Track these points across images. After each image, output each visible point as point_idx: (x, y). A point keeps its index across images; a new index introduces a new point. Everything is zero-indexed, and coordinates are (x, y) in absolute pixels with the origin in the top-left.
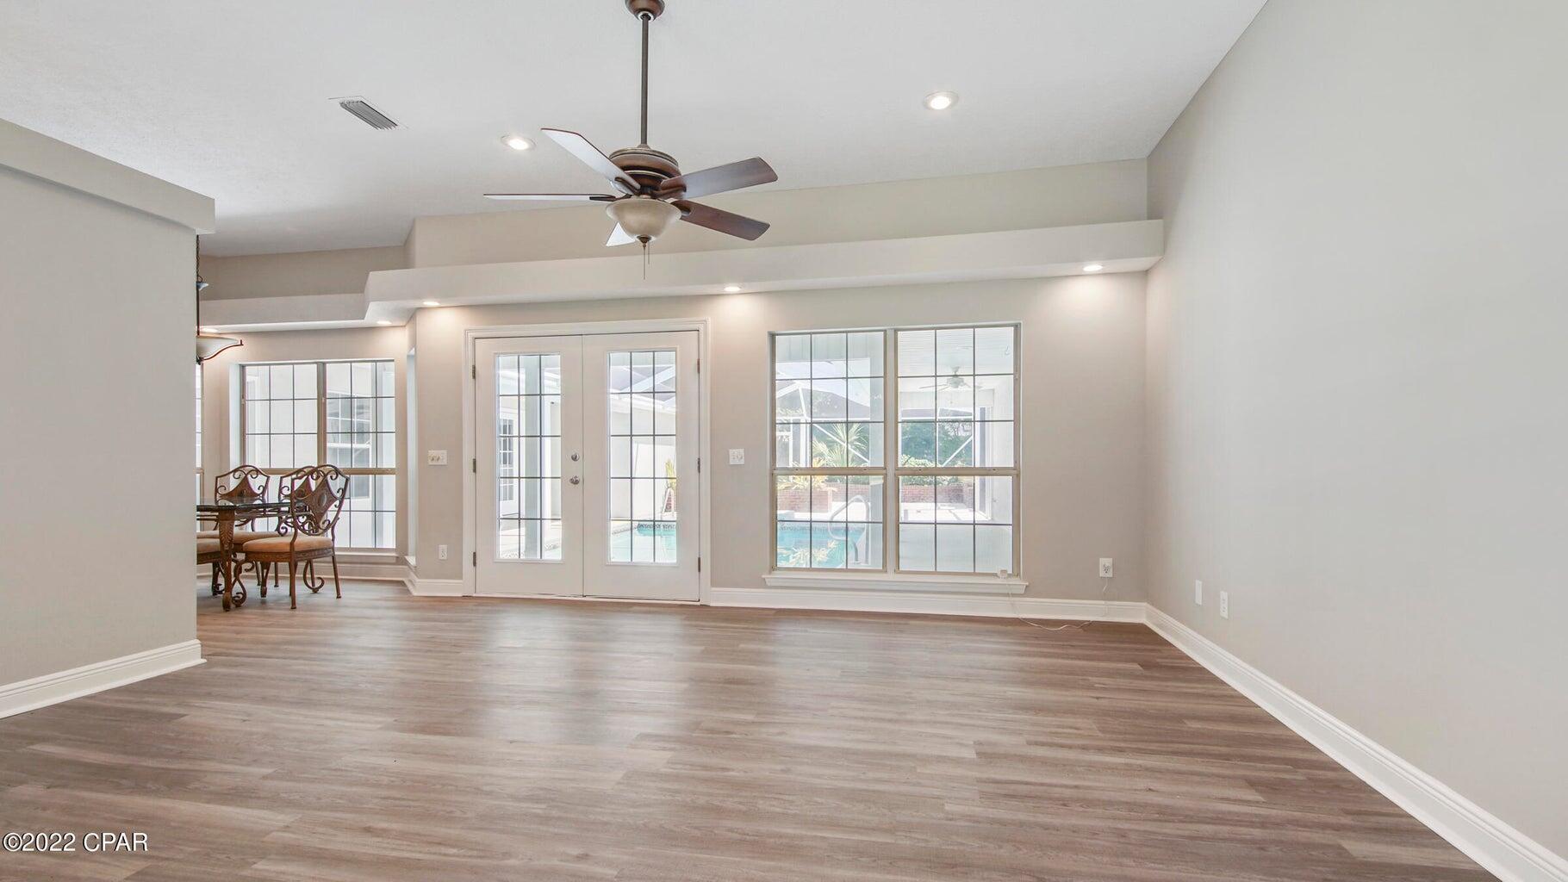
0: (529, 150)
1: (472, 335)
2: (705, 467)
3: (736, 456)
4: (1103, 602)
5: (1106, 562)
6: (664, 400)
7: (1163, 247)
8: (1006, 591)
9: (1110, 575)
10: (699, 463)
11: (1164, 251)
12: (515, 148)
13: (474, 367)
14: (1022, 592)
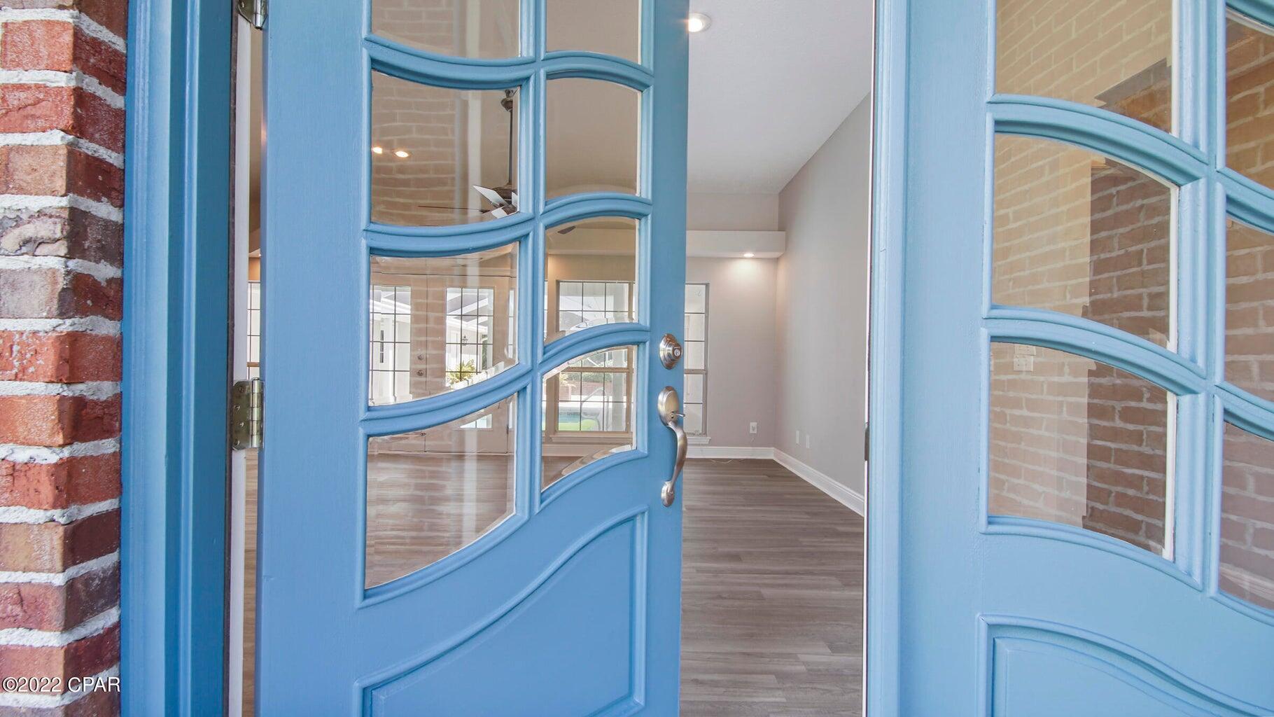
4: (751, 448)
5: (753, 424)
6: (468, 321)
7: (786, 247)
8: (698, 443)
9: (755, 432)
11: (786, 249)
14: (707, 443)
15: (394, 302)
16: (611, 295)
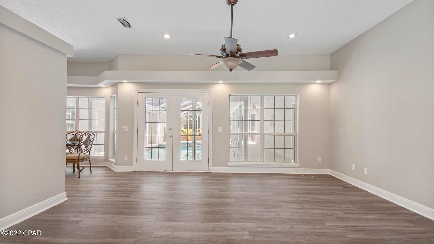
0: (170, 38)
1: (137, 91)
2: (211, 132)
3: (220, 129)
4: (319, 169)
5: (320, 158)
8: (294, 167)
9: (321, 162)
10: (209, 131)
11: (338, 79)
12: (166, 37)
13: (138, 101)
14: (299, 167)
15: (152, 106)
16: (242, 101)
